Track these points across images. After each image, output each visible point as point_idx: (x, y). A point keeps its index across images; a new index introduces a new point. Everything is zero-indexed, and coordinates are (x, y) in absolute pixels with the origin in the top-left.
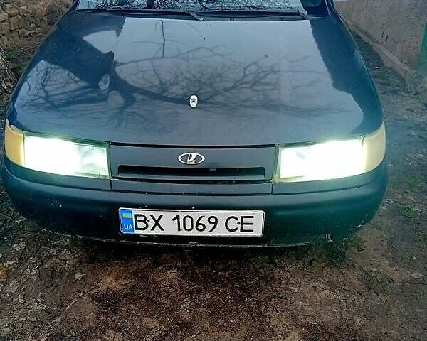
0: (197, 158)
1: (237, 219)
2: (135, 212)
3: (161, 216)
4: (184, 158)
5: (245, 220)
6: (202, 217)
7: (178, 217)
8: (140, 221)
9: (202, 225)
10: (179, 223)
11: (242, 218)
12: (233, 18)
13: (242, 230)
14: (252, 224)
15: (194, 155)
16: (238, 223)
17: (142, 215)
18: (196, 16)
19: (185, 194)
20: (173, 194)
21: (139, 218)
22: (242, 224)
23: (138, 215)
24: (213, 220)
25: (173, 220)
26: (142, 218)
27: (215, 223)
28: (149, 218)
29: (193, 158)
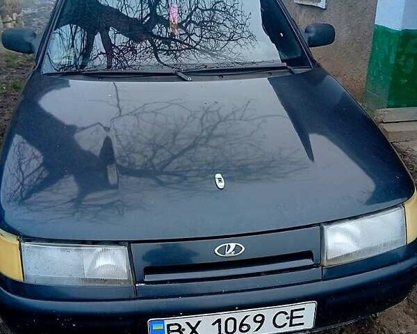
0: (237, 249)
1: (286, 313)
2: (167, 321)
3: (199, 322)
4: (223, 250)
5: (295, 314)
6: (247, 317)
7: (219, 321)
8: (173, 331)
9: (247, 325)
10: (220, 327)
11: (292, 311)
12: (222, 76)
13: (291, 325)
14: (302, 317)
15: (233, 246)
16: (288, 318)
17: (176, 324)
18: (183, 76)
19: (225, 293)
20: (212, 294)
21: (172, 328)
22: (292, 318)
23: (172, 325)
24: (259, 319)
25: (213, 324)
26: (176, 328)
27: (262, 322)
28: (184, 326)
29: (231, 249)
